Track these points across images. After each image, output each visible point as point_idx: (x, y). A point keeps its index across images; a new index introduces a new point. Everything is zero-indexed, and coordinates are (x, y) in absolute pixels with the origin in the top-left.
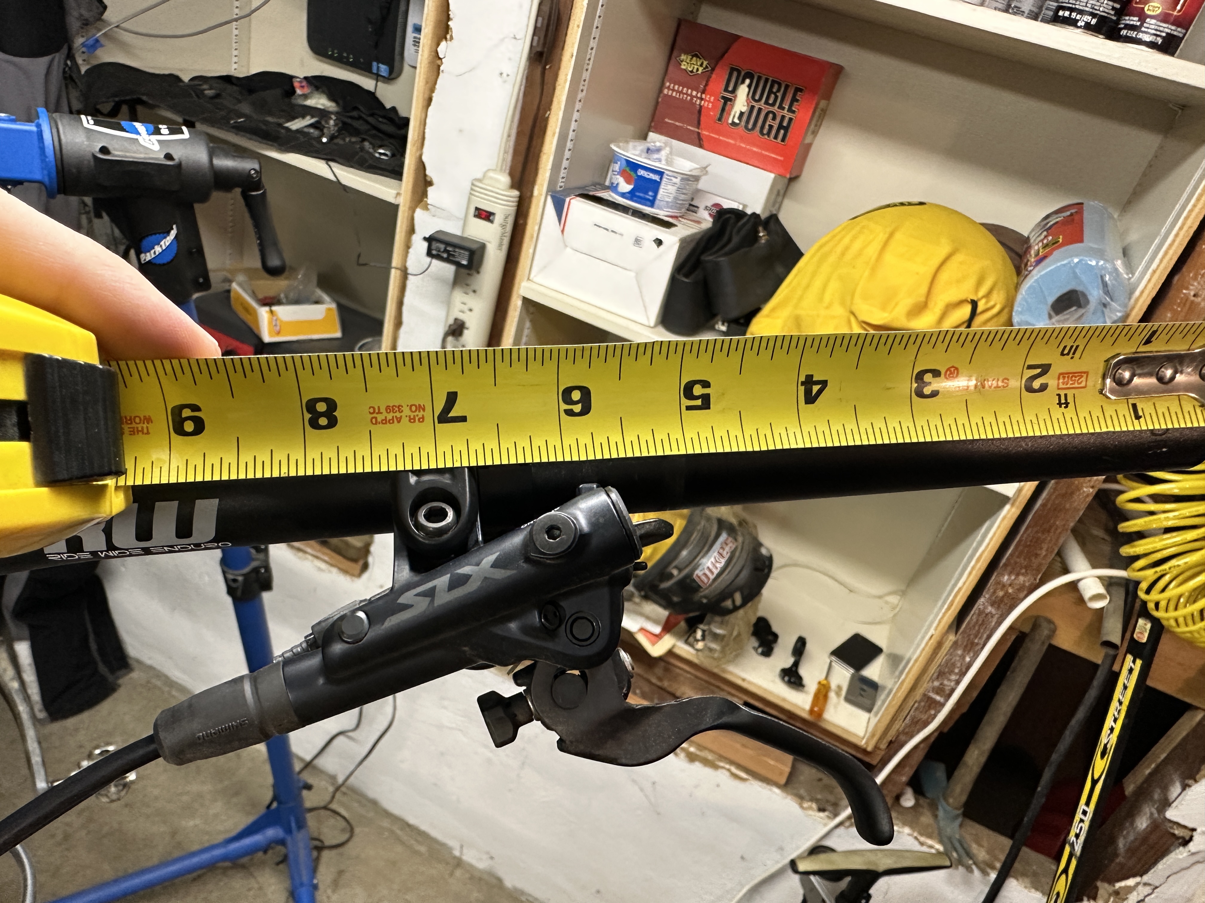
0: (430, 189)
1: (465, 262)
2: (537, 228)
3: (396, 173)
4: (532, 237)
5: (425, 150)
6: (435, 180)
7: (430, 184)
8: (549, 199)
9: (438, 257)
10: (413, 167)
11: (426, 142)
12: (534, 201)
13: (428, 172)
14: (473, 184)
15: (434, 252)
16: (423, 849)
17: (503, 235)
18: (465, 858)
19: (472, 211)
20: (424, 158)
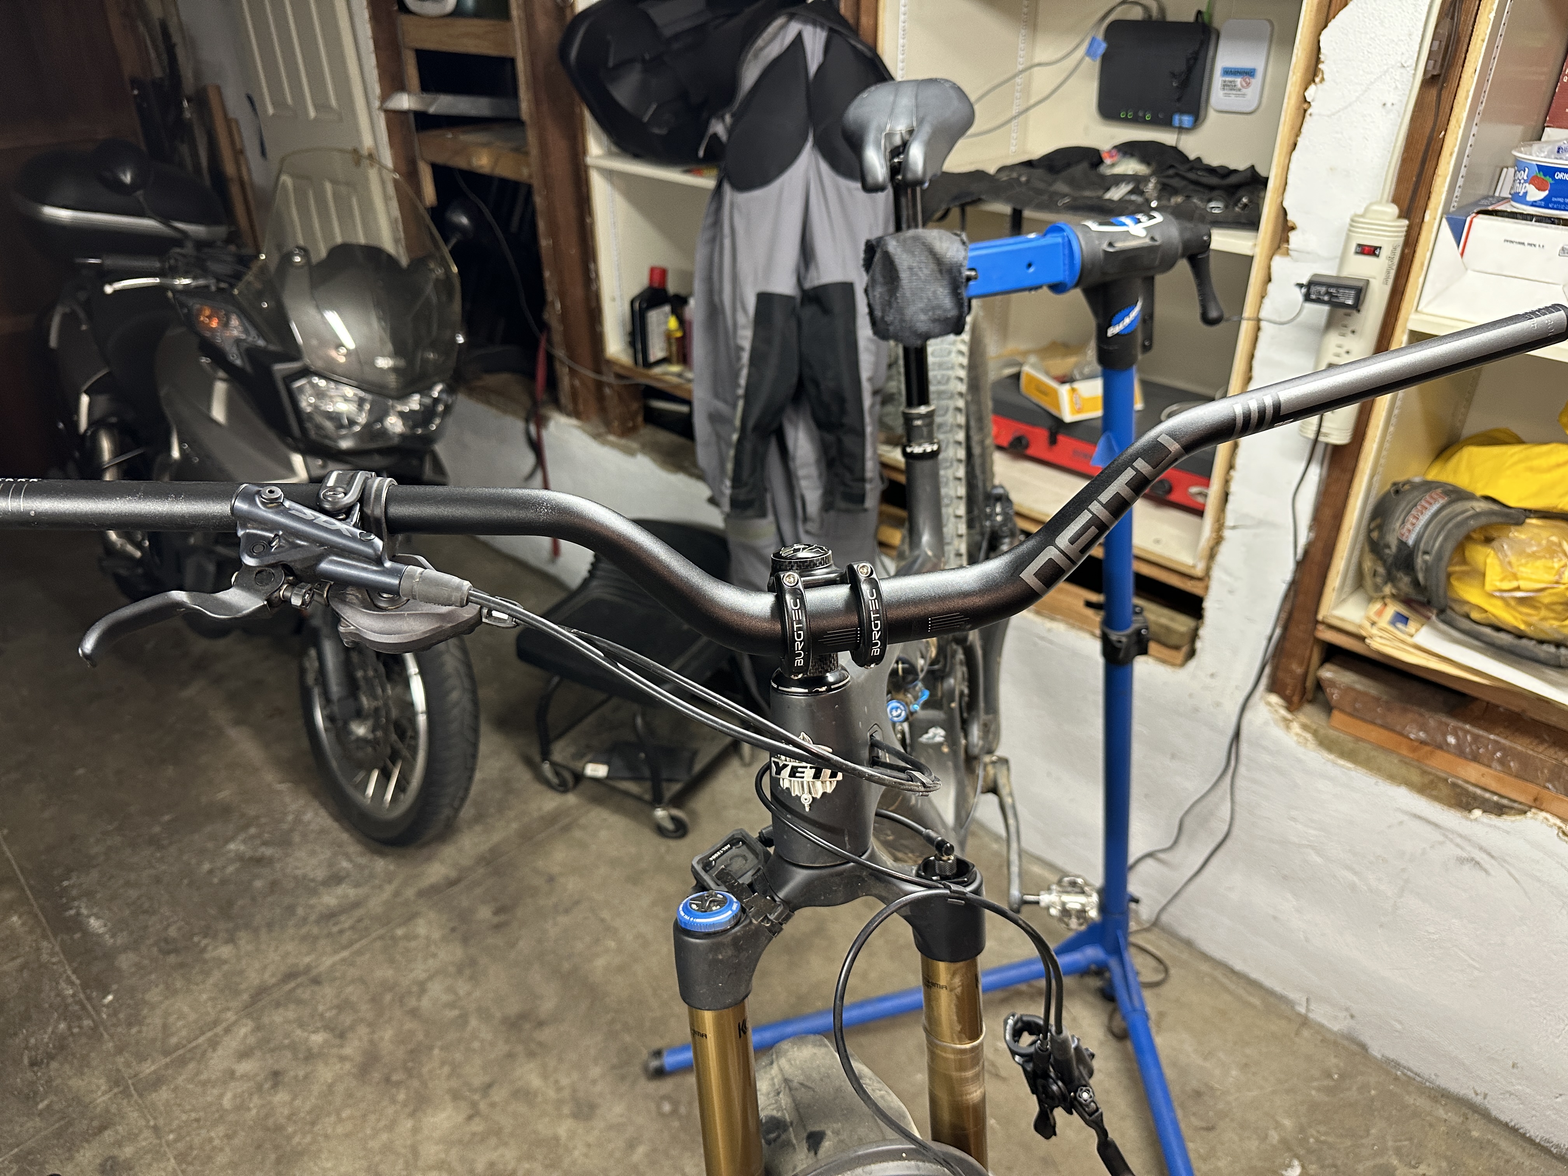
0: (1292, 235)
1: (1350, 302)
2: (1428, 254)
3: (1252, 223)
4: (1422, 264)
5: (1287, 195)
6: (1298, 225)
7: (1293, 228)
8: (1444, 221)
9: (1318, 301)
10: (1273, 215)
11: (1288, 188)
12: (1425, 228)
13: (1289, 218)
14: (1353, 221)
15: (1313, 297)
16: (1256, 1001)
17: (1390, 267)
18: (1311, 1015)
19: (1353, 248)
20: (1285, 205)
